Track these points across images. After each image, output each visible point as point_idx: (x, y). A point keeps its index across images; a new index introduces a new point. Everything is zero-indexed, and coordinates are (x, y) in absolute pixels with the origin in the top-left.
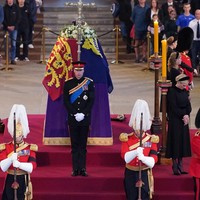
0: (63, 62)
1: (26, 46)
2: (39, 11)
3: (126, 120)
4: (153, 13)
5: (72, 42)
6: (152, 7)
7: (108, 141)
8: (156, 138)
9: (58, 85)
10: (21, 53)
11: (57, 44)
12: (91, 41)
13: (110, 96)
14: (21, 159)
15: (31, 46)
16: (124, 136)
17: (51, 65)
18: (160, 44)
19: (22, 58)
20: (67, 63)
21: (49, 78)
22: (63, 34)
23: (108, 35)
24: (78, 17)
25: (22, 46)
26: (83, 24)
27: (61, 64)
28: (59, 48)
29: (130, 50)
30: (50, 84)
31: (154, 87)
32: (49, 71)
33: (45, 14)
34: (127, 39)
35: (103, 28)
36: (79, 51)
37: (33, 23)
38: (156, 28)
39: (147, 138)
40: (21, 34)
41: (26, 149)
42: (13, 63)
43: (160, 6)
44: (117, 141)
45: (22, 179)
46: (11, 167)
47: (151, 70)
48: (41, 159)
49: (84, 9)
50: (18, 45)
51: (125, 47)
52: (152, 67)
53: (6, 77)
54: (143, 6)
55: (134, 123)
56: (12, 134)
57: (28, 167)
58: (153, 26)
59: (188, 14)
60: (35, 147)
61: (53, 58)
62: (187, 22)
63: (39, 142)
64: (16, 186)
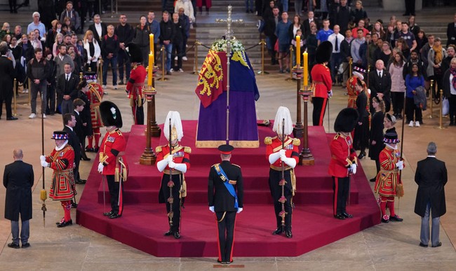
0: (214, 73)
1: (180, 58)
2: (192, 27)
3: (270, 125)
4: (295, 29)
5: (222, 55)
6: (294, 23)
7: (254, 144)
8: (297, 141)
9: (209, 93)
10: (176, 65)
11: (209, 56)
12: (240, 53)
13: (257, 103)
14: (176, 160)
15: (185, 58)
16: (268, 140)
17: (203, 75)
18: (302, 57)
19: (176, 69)
20: (218, 74)
21: (201, 87)
22: (213, 47)
23: (255, 48)
24: (227, 32)
25: (176, 58)
26: (232, 38)
27: (212, 74)
28: (211, 61)
29: (275, 62)
30: (202, 92)
31: (296, 95)
32: (201, 81)
33: (198, 30)
34: (272, 52)
35: (250, 42)
36: (228, 63)
37: (187, 38)
38: (299, 42)
39: (290, 141)
40: (176, 47)
41: (181, 150)
42: (168, 73)
43: (302, 22)
44: (262, 144)
45: (177, 177)
46: (167, 168)
47: (294, 79)
48: (194, 160)
49: (233, 25)
50: (173, 57)
51: (270, 59)
52: (295, 77)
53: (162, 86)
54: (286, 21)
55: (277, 128)
56: (168, 137)
57: (183, 167)
58: (295, 40)
59: (327, 29)
60: (188, 150)
61: (204, 69)
62: (326, 36)
63: (192, 145)
64: (171, 184)
